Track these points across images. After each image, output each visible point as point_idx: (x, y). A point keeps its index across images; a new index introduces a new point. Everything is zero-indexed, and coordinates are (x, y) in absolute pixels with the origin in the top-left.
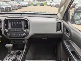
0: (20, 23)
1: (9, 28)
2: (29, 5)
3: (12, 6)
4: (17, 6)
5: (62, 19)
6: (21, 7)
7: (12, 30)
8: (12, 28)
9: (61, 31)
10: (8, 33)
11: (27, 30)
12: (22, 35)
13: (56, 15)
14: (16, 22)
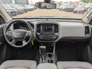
0: (51, 27)
1: (41, 32)
2: (35, 9)
3: (17, 10)
4: (22, 10)
5: (89, 24)
6: (26, 11)
7: (44, 33)
8: (43, 31)
9: (89, 35)
10: (40, 36)
11: (57, 33)
12: (53, 38)
13: (81, 19)
14: (47, 26)
